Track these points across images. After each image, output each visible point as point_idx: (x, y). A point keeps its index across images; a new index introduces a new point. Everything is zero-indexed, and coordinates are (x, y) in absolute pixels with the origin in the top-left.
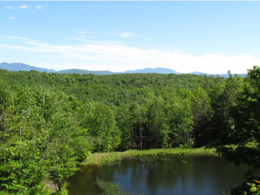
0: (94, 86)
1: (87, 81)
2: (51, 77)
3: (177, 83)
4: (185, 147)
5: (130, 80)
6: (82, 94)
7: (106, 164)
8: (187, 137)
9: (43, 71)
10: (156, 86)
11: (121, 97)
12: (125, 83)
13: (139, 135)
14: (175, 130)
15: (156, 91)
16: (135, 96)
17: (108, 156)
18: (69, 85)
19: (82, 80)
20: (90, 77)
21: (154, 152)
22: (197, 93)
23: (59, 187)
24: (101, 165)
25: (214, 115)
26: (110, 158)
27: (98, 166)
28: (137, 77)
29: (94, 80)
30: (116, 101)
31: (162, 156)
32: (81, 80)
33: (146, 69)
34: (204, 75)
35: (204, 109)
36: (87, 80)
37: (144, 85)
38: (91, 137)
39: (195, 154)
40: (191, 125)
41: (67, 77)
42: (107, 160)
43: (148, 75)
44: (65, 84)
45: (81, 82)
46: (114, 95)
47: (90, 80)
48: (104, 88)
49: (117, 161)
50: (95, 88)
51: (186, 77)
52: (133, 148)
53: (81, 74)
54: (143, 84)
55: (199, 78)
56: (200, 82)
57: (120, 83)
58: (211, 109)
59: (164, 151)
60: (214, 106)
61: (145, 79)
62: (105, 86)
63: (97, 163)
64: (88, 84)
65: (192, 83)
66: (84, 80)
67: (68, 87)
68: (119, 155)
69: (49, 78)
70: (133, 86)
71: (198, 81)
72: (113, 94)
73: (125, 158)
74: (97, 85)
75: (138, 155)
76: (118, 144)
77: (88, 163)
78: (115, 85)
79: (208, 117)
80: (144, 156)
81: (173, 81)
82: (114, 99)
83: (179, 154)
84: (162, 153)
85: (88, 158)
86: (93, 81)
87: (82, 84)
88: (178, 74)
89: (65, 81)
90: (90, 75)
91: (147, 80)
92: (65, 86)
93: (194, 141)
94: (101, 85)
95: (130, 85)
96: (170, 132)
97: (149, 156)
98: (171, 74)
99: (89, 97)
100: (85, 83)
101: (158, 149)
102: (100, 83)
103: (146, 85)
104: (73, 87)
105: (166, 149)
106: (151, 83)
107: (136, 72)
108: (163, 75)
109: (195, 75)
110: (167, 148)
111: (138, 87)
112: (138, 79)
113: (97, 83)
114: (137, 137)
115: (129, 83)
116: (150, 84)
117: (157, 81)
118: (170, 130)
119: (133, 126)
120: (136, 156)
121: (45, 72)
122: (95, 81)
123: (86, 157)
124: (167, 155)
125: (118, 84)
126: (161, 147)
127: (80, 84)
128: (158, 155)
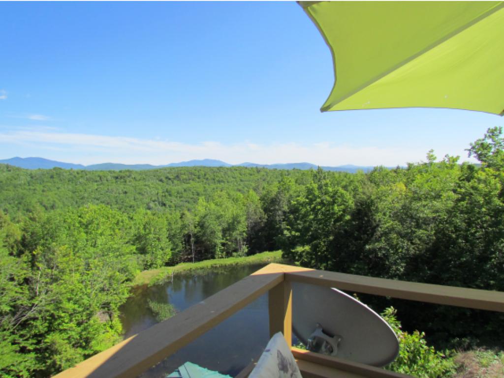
0: (133, 185)
1: (125, 179)
2: (80, 175)
3: (227, 177)
4: (239, 255)
5: (175, 175)
6: (119, 194)
7: (157, 283)
8: (240, 245)
9: (69, 169)
10: (205, 181)
11: (165, 196)
12: (170, 179)
13: (190, 245)
14: (228, 238)
15: (205, 187)
16: (182, 194)
17: (159, 273)
18: (102, 184)
19: (119, 177)
20: (128, 174)
21: (207, 263)
22: (248, 197)
23: (110, 317)
24: (152, 284)
25: (267, 219)
26: (161, 275)
27: (149, 286)
28: (183, 172)
29: (133, 176)
30: (160, 200)
31: (216, 267)
32: (117, 178)
33: (192, 162)
34: (255, 167)
35: (256, 214)
36: (124, 177)
37: (191, 181)
38: (139, 255)
39: (249, 262)
40: (244, 232)
41: (101, 174)
42: (157, 278)
43: (195, 168)
44: (99, 183)
45: (118, 180)
46: (158, 194)
47: (129, 177)
48: (145, 185)
49: (169, 277)
50: (135, 187)
51: (236, 170)
52: (184, 261)
53: (117, 170)
54: (189, 180)
55: (250, 171)
56: (251, 175)
57: (164, 179)
58: (264, 213)
59: (217, 262)
60: (266, 210)
61: (191, 174)
62: (147, 183)
63: (147, 282)
64: (126, 182)
65: (243, 176)
66: (121, 178)
67: (101, 186)
68: (171, 270)
69: (77, 176)
70: (179, 182)
71: (249, 174)
72: (157, 192)
73: (177, 273)
74: (137, 183)
75: (191, 269)
76: (168, 257)
77: (137, 283)
78: (157, 181)
79: (261, 222)
80: (197, 269)
81: (223, 176)
82: (158, 198)
83: (233, 264)
84: (215, 264)
85: (137, 278)
86: (132, 178)
87: (119, 183)
88: (227, 166)
89: (98, 179)
90: (128, 171)
91: (194, 175)
92: (98, 185)
93: (248, 248)
94: (141, 183)
95: (176, 182)
96: (223, 241)
97: (202, 268)
98: (221, 167)
99: (128, 198)
100: (122, 180)
101: (212, 260)
102: (140, 180)
103: (193, 180)
104: (108, 185)
105: (219, 259)
106: (199, 178)
107: (181, 166)
108: (211, 169)
109: (246, 168)
110: (221, 258)
111: (184, 182)
112: (184, 174)
113: (136, 180)
114: (188, 247)
115: (175, 179)
116: (198, 180)
117: (205, 175)
118: (223, 239)
119: (184, 236)
120: (188, 270)
121: (72, 169)
122: (135, 178)
123: (135, 277)
124: (221, 266)
125: (161, 180)
126: (213, 258)
127: (117, 182)
128: (212, 267)
